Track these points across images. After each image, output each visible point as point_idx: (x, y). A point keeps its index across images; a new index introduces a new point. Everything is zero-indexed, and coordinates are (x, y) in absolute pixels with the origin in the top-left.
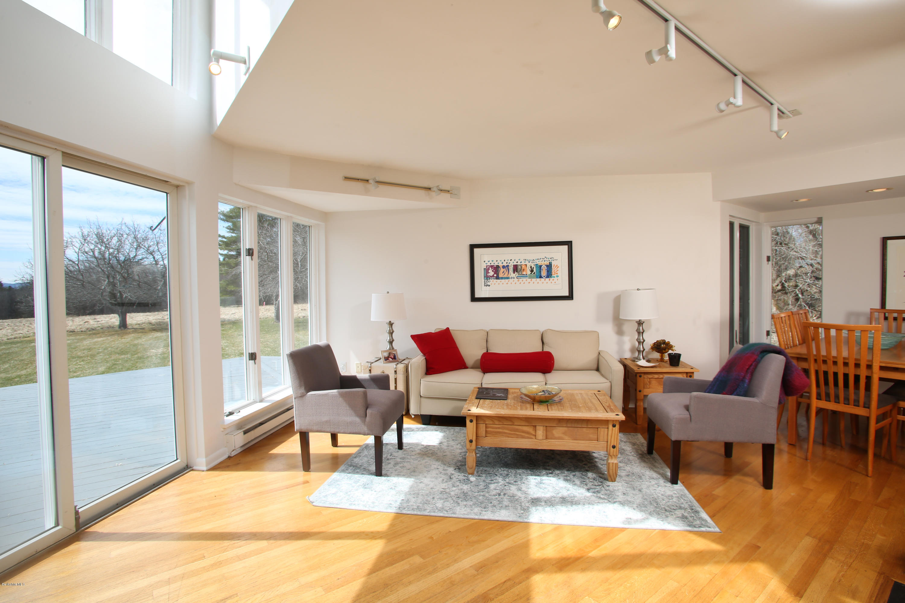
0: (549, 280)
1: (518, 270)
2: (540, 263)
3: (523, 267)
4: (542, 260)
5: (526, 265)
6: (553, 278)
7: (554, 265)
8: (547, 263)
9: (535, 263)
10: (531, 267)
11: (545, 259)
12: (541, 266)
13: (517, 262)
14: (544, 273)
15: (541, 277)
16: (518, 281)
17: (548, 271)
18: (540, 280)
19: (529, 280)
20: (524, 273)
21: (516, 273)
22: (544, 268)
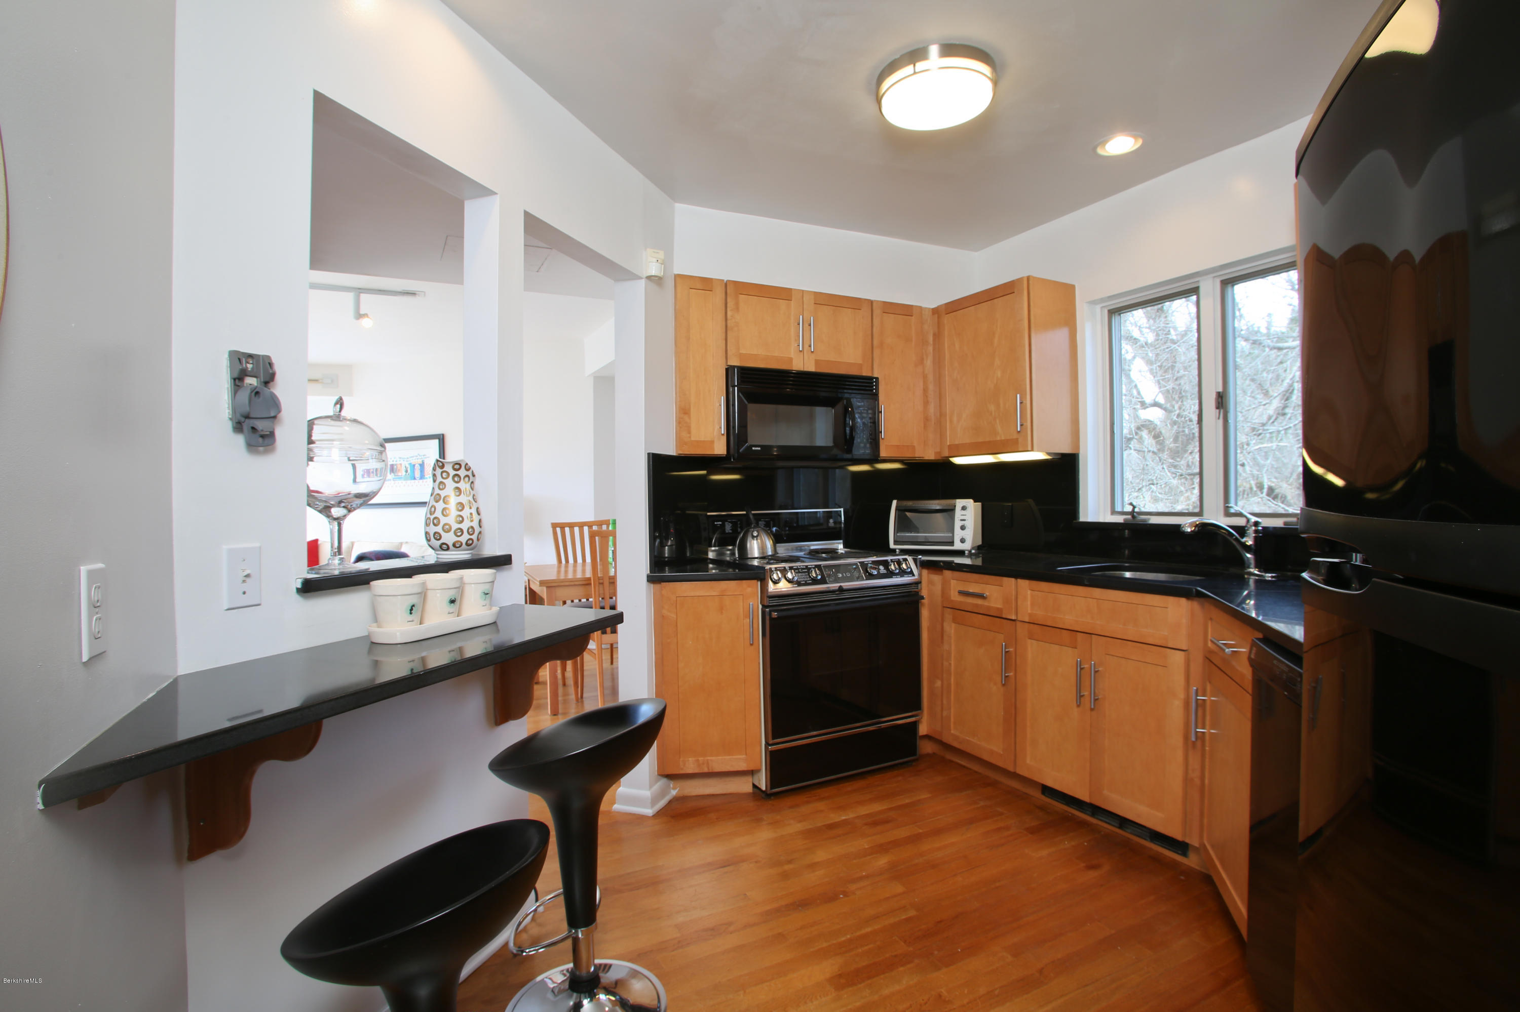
0: (423, 482)
1: (394, 471)
2: (413, 461)
3: (399, 466)
4: (415, 458)
5: (401, 464)
6: (426, 480)
7: (427, 464)
8: (420, 461)
9: (409, 462)
10: (406, 467)
11: (419, 457)
12: (414, 465)
13: (393, 461)
14: (417, 474)
15: (415, 479)
16: (395, 483)
17: (421, 471)
18: (415, 482)
19: (404, 482)
20: (400, 474)
21: (392, 474)
22: (418, 467)
